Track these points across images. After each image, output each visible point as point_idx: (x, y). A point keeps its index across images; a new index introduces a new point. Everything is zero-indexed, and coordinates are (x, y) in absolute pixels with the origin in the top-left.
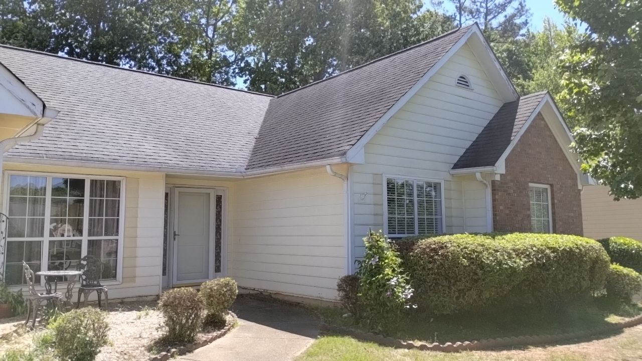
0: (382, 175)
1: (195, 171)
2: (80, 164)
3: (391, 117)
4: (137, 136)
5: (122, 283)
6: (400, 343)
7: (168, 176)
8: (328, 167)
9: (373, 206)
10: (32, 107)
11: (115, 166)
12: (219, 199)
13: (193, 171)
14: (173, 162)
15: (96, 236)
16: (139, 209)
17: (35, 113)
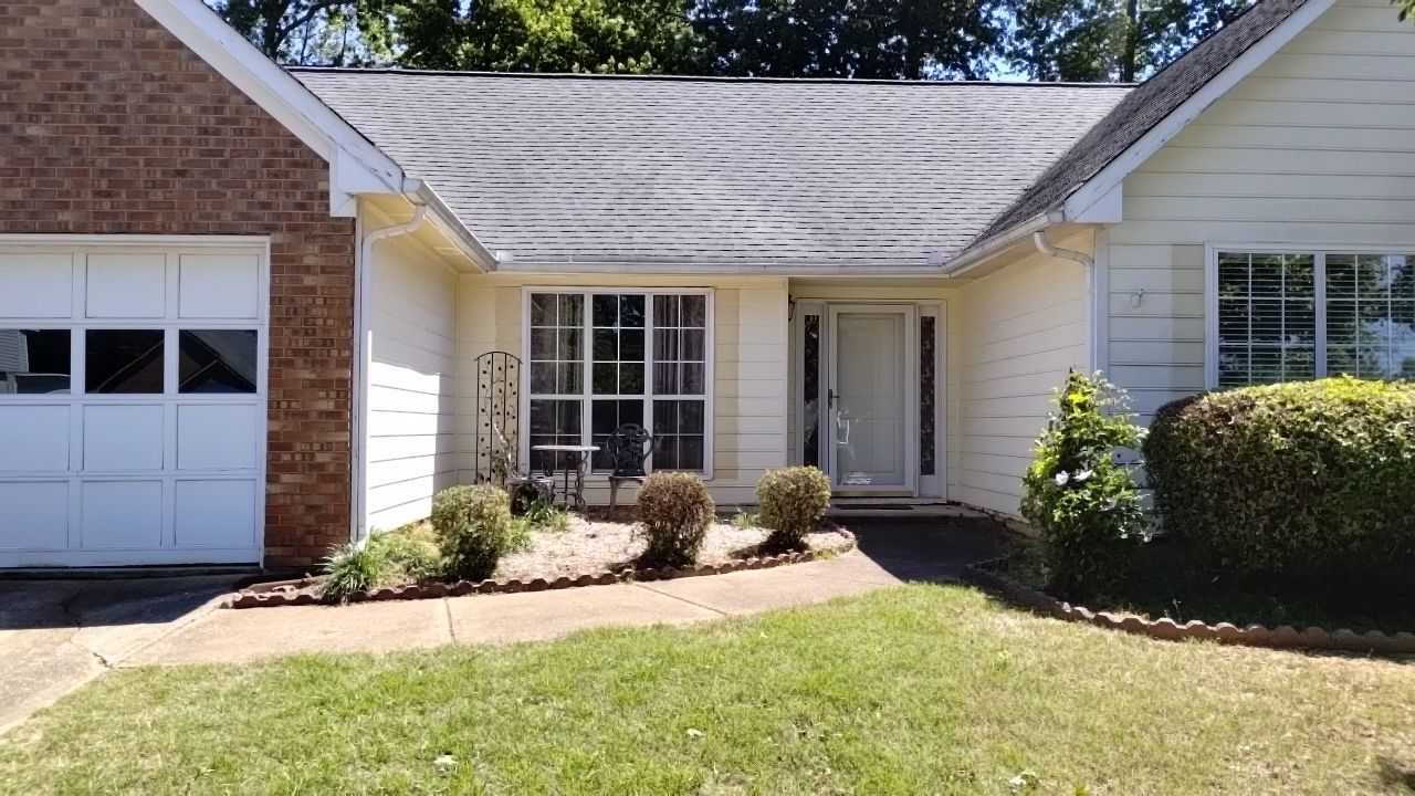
0: (1203, 245)
1: (837, 269)
2: (624, 268)
3: (1215, 101)
4: (752, 209)
5: (713, 479)
6: (1060, 607)
7: (793, 283)
8: (1037, 236)
9: (1170, 321)
10: (388, 179)
11: (684, 268)
12: (928, 326)
13: (833, 269)
14: (797, 254)
15: (667, 393)
16: (740, 347)
17: (391, 188)
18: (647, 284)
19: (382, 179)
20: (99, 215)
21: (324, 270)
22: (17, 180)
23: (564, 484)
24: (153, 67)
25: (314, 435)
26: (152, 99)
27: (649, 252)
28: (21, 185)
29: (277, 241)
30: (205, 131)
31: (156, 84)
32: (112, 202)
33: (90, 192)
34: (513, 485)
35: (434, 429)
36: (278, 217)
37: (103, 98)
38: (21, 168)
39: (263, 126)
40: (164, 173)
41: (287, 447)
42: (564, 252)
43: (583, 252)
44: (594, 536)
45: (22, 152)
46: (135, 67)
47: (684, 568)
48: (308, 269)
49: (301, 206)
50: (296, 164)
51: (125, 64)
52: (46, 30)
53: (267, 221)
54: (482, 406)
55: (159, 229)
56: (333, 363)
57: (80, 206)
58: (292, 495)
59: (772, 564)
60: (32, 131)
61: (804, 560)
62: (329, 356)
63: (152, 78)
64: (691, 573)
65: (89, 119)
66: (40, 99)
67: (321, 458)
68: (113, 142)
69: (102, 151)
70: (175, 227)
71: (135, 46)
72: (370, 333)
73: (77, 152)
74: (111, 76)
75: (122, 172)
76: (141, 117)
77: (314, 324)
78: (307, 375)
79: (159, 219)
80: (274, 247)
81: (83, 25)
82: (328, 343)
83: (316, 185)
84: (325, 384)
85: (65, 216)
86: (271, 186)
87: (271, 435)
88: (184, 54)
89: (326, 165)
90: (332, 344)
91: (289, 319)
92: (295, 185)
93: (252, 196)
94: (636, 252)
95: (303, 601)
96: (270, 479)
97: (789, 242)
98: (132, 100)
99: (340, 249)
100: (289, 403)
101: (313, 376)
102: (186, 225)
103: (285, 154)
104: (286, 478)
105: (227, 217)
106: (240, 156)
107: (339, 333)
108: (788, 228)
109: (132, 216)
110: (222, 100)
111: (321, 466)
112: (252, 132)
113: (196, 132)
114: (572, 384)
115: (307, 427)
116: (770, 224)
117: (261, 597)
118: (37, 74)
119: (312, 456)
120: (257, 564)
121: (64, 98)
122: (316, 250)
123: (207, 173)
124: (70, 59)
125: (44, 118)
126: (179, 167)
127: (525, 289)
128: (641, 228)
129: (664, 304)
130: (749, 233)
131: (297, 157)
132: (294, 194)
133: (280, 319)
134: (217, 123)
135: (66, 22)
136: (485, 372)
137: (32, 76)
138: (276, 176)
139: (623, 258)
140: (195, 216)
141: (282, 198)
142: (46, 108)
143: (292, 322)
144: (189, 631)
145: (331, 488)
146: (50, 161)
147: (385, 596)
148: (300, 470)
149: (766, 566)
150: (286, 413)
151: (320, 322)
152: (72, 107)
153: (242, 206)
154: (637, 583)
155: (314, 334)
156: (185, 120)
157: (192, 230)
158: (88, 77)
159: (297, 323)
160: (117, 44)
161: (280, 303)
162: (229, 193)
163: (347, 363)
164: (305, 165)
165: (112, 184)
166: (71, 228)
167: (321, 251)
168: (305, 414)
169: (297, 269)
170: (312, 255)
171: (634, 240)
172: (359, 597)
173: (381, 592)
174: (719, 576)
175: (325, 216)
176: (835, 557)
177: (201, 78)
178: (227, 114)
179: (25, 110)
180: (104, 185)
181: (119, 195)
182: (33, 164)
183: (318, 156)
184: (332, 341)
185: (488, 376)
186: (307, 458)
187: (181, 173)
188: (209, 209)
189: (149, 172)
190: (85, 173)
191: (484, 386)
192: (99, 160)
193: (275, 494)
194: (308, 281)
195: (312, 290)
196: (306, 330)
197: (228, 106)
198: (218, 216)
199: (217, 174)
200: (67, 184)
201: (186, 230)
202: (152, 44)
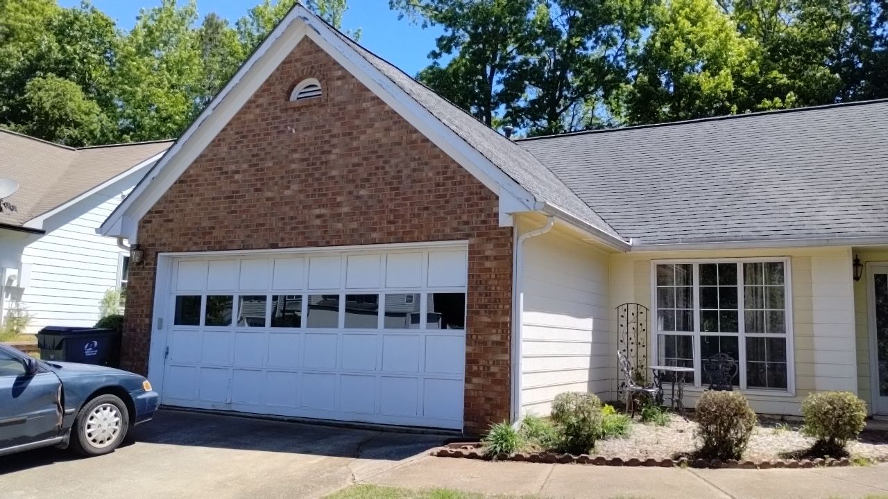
5: (795, 396)
7: (856, 251)
10: (527, 203)
14: (857, 229)
15: (757, 332)
16: (813, 299)
17: (529, 208)
18: (738, 255)
19: (523, 203)
20: (389, 234)
21: (496, 258)
22: (355, 218)
23: (671, 392)
24: (415, 153)
25: (490, 355)
26: (414, 170)
27: (737, 234)
28: (357, 220)
29: (472, 242)
30: (438, 185)
31: (416, 162)
32: (395, 227)
33: (386, 222)
34: (629, 391)
35: (589, 352)
36: (473, 229)
37: (393, 173)
38: (357, 211)
39: (466, 179)
40: (419, 209)
41: (476, 362)
42: (676, 237)
43: (689, 236)
44: (681, 431)
45: (358, 203)
46: (406, 155)
47: (729, 461)
48: (487, 258)
49: (484, 222)
50: (482, 199)
51: (402, 154)
52: (369, 141)
53: (467, 232)
54: (621, 338)
55: (416, 239)
56: (500, 312)
57: (381, 229)
58: (478, 391)
59: (808, 465)
60: (362, 192)
61: (840, 465)
62: (498, 308)
63: (415, 159)
64: (735, 465)
65: (386, 184)
66: (365, 176)
67: (494, 369)
68: (396, 195)
69: (391, 200)
70: (423, 238)
71: (407, 144)
72: (522, 295)
73: (380, 201)
74: (396, 161)
75: (399, 210)
76: (409, 181)
77: (490, 290)
78: (486, 319)
79: (416, 234)
80: (471, 246)
81: (385, 136)
82: (497, 301)
83: (492, 209)
84: (495, 325)
85: (375, 235)
86: (469, 212)
87: (468, 355)
88: (429, 145)
89: (497, 198)
90: (500, 302)
91: (477, 287)
92: (481, 211)
93: (460, 218)
94: (728, 234)
95: (473, 456)
96: (467, 381)
97: (851, 221)
98: (405, 172)
99: (504, 245)
100: (477, 336)
101: (489, 320)
102: (428, 236)
103: (477, 194)
104: (475, 380)
105: (448, 230)
106: (454, 196)
107: (503, 295)
108: (852, 210)
109: (404, 233)
110: (446, 167)
111: (493, 374)
112: (460, 183)
113: (434, 185)
114: (687, 325)
115: (486, 350)
116: (837, 209)
117: (451, 451)
118: (365, 163)
119: (489, 368)
120: (460, 430)
121: (376, 174)
122: (492, 247)
123: (438, 207)
124: (379, 154)
125: (367, 186)
126: (426, 205)
127: (652, 262)
128: (733, 218)
129: (753, 269)
130: (820, 216)
131: (483, 195)
132: (481, 215)
133: (472, 287)
134: (444, 180)
135: (378, 135)
136: (622, 316)
137: (362, 164)
138: (472, 206)
139: (717, 239)
140: (433, 231)
141: (475, 218)
142: (368, 180)
143: (479, 289)
144: (405, 467)
145: (499, 388)
146: (369, 207)
147: (519, 458)
148: (482, 375)
149: (803, 466)
150: (475, 342)
151: (493, 288)
152: (379, 179)
153: (455, 224)
154: (689, 468)
155: (490, 295)
156: (429, 180)
157: (431, 239)
158: (386, 162)
159: (481, 289)
160: (399, 144)
161: (473, 277)
162: (449, 217)
163: (508, 312)
164: (486, 199)
165: (395, 217)
166: (377, 241)
167: (494, 246)
168: (485, 343)
169: (481, 258)
170: (489, 250)
171: (728, 226)
172: (503, 457)
173: (517, 455)
174: (759, 470)
175: (496, 227)
176: (872, 465)
177: (437, 157)
178: (449, 174)
179: (359, 182)
180: (392, 218)
181: (398, 222)
182: (361, 209)
183: (493, 193)
184: (499, 299)
185: (625, 319)
186: (486, 369)
187: (426, 209)
188: (439, 227)
189: (412, 209)
190: (384, 212)
191: (622, 325)
192: (390, 205)
193: (470, 390)
194: (488, 264)
195: (489, 270)
196: (486, 293)
197: (449, 170)
198: (443, 231)
199: (442, 207)
200: (376, 218)
201: (429, 239)
202: (414, 142)
